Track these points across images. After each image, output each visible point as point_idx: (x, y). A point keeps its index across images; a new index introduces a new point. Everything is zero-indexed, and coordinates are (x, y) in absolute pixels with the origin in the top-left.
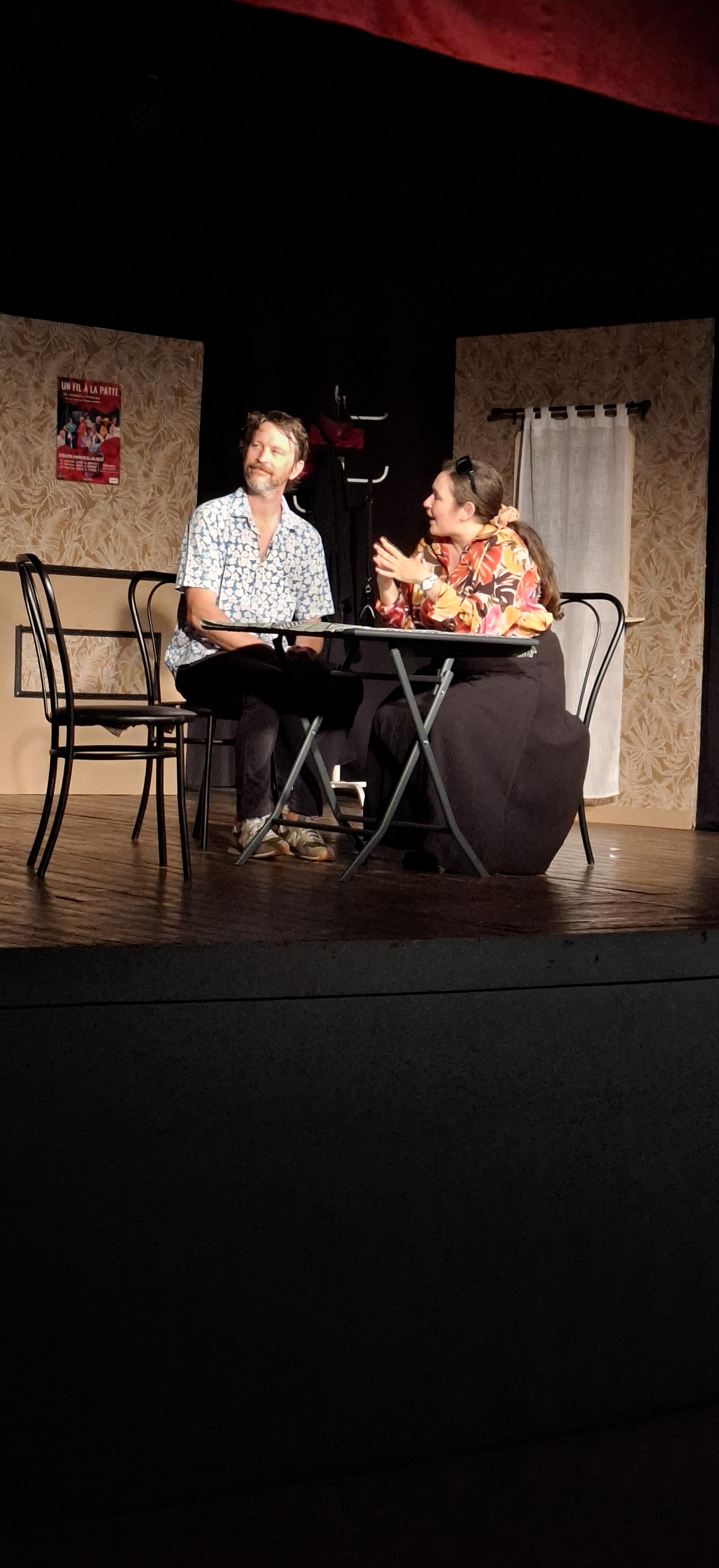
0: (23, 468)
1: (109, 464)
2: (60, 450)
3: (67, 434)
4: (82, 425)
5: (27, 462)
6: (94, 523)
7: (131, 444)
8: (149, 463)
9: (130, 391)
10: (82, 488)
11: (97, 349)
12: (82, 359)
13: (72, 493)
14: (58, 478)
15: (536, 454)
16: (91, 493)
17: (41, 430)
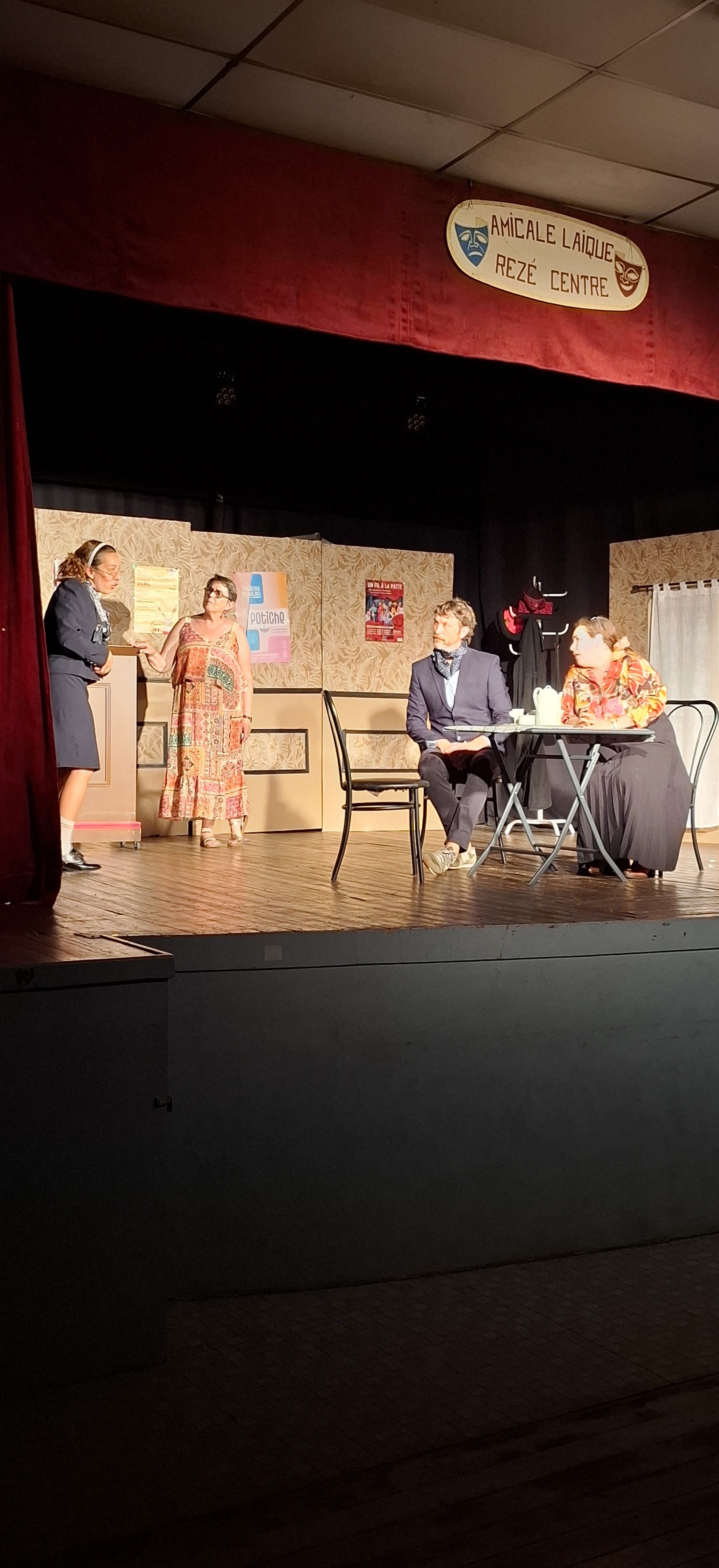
0: (345, 635)
1: (397, 630)
2: (367, 623)
3: (371, 613)
4: (380, 608)
5: (347, 631)
6: (388, 666)
7: (411, 618)
8: (422, 628)
9: (409, 586)
10: (381, 645)
11: (389, 561)
12: (380, 568)
13: (375, 648)
14: (366, 640)
15: (661, 613)
16: (386, 648)
17: (356, 612)
